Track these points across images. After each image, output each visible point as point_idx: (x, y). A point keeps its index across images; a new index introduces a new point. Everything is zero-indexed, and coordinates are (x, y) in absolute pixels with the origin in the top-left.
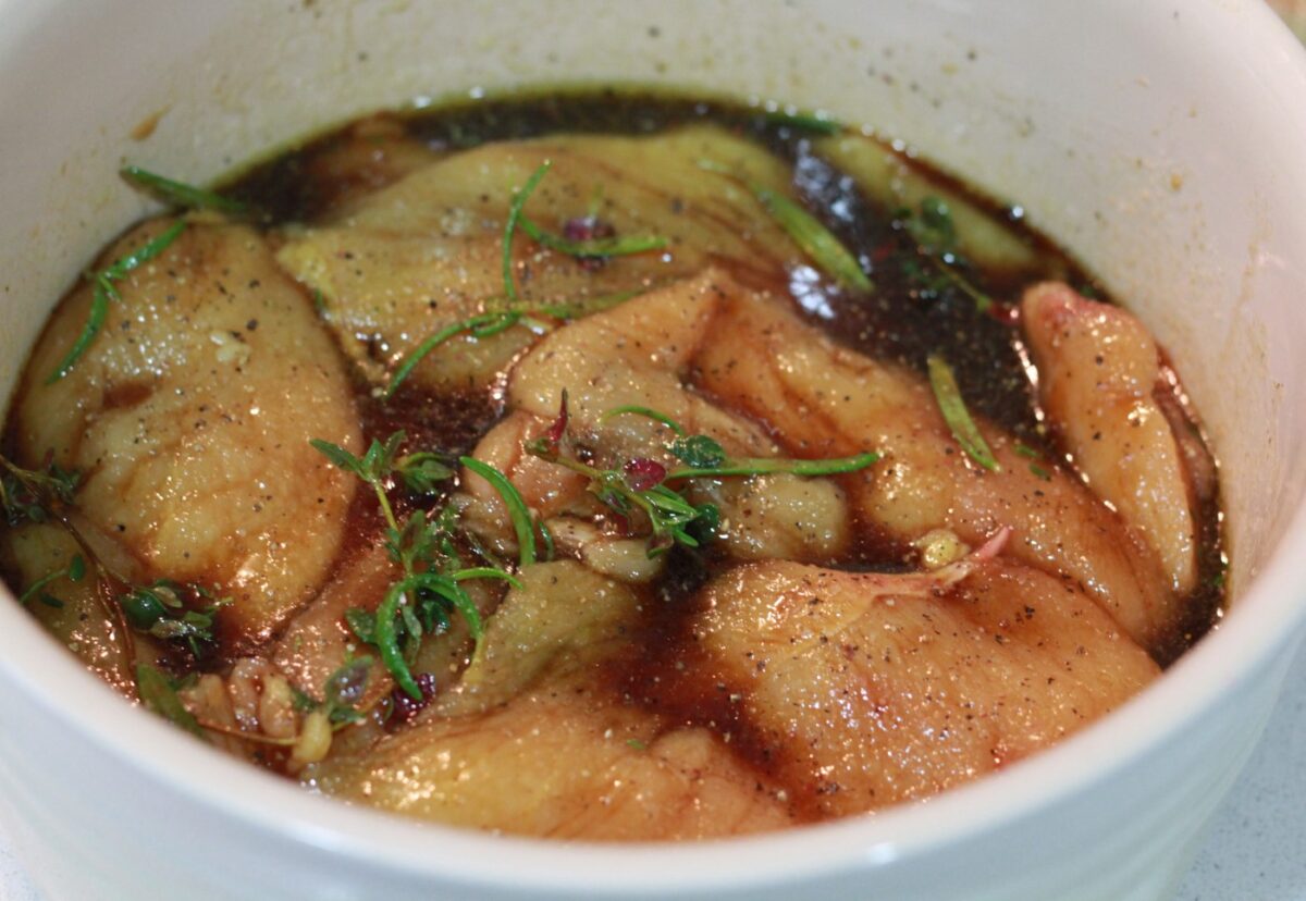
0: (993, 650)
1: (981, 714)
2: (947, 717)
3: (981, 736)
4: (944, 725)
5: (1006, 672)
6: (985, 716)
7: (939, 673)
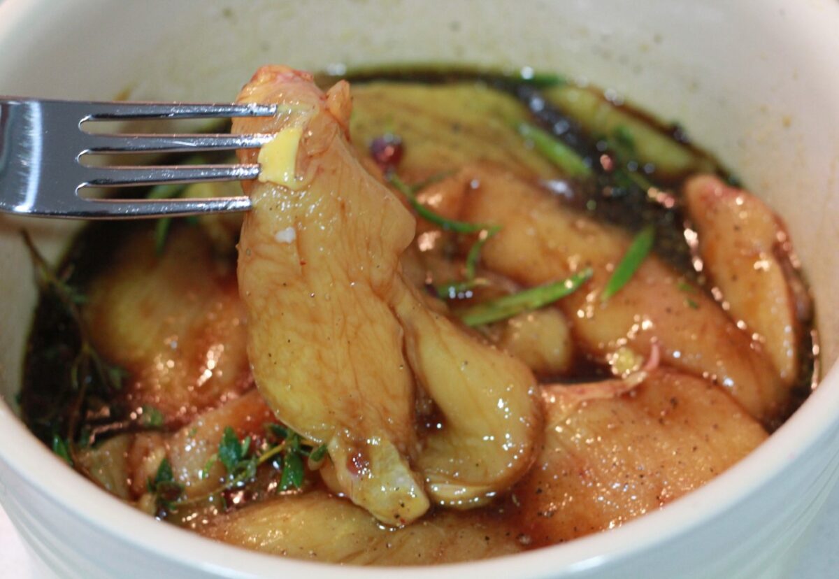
0: (658, 432)
1: (649, 473)
2: (627, 476)
3: (649, 488)
4: (625, 482)
5: (665, 445)
6: (652, 475)
7: (621, 448)
